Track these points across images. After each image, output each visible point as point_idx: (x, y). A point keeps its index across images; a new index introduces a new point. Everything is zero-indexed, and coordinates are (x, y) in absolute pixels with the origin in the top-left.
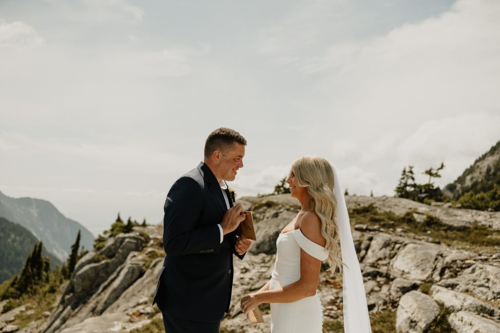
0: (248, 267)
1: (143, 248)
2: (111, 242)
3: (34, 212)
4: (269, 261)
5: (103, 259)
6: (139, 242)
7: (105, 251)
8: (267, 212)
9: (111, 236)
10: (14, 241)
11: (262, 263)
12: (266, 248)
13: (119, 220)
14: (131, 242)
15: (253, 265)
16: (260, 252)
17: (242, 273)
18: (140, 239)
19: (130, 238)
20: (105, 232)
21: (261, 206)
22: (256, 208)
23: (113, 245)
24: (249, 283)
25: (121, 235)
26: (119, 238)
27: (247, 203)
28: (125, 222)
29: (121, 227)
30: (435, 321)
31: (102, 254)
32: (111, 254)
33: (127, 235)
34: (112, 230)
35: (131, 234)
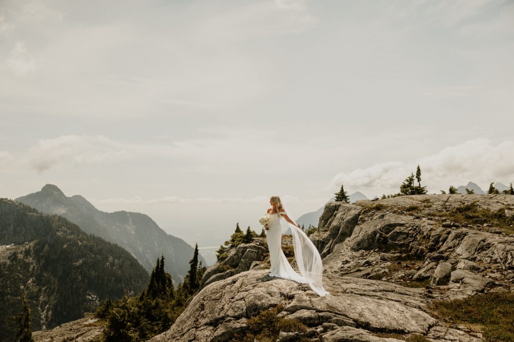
0: (349, 260)
1: (264, 257)
2: (233, 252)
3: (131, 229)
4: (366, 255)
5: (228, 269)
6: (260, 251)
7: (228, 260)
8: (374, 216)
9: (232, 247)
10: (113, 265)
11: (361, 256)
12: (365, 245)
13: (238, 230)
14: (252, 252)
15: (353, 258)
16: (360, 249)
17: (343, 264)
18: (261, 248)
19: (251, 247)
20: (227, 243)
21: (370, 209)
22: (365, 212)
23: (235, 255)
24: (346, 270)
25: (242, 245)
26: (240, 248)
27: (359, 207)
28: (245, 233)
29: (241, 237)
30: (445, 276)
31: (225, 264)
32: (234, 264)
33: (248, 245)
34: (233, 241)
35: (252, 244)
